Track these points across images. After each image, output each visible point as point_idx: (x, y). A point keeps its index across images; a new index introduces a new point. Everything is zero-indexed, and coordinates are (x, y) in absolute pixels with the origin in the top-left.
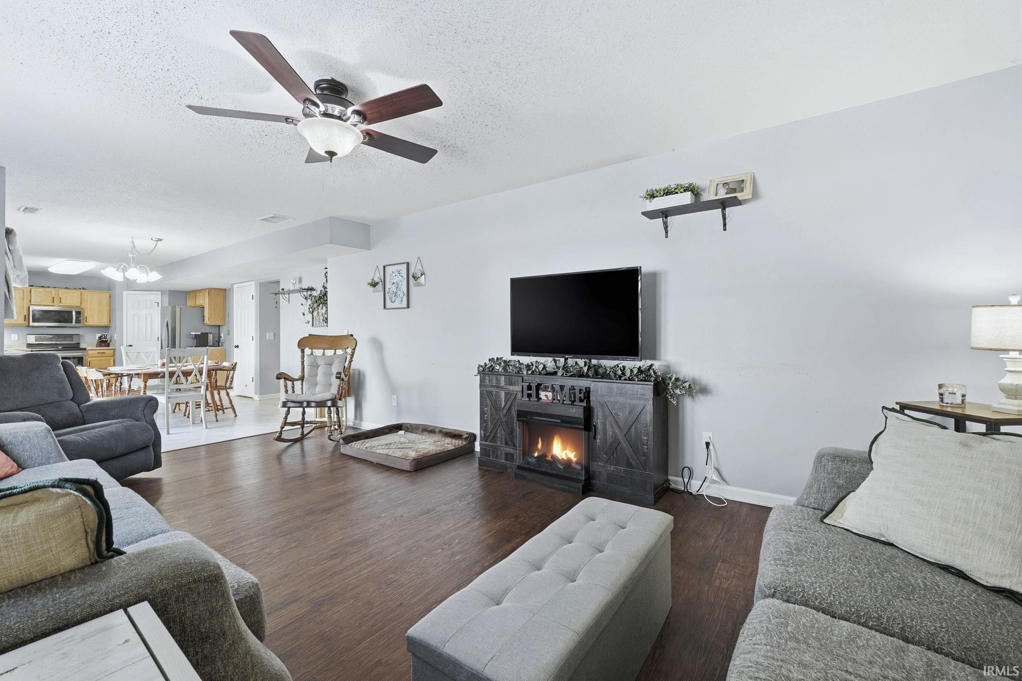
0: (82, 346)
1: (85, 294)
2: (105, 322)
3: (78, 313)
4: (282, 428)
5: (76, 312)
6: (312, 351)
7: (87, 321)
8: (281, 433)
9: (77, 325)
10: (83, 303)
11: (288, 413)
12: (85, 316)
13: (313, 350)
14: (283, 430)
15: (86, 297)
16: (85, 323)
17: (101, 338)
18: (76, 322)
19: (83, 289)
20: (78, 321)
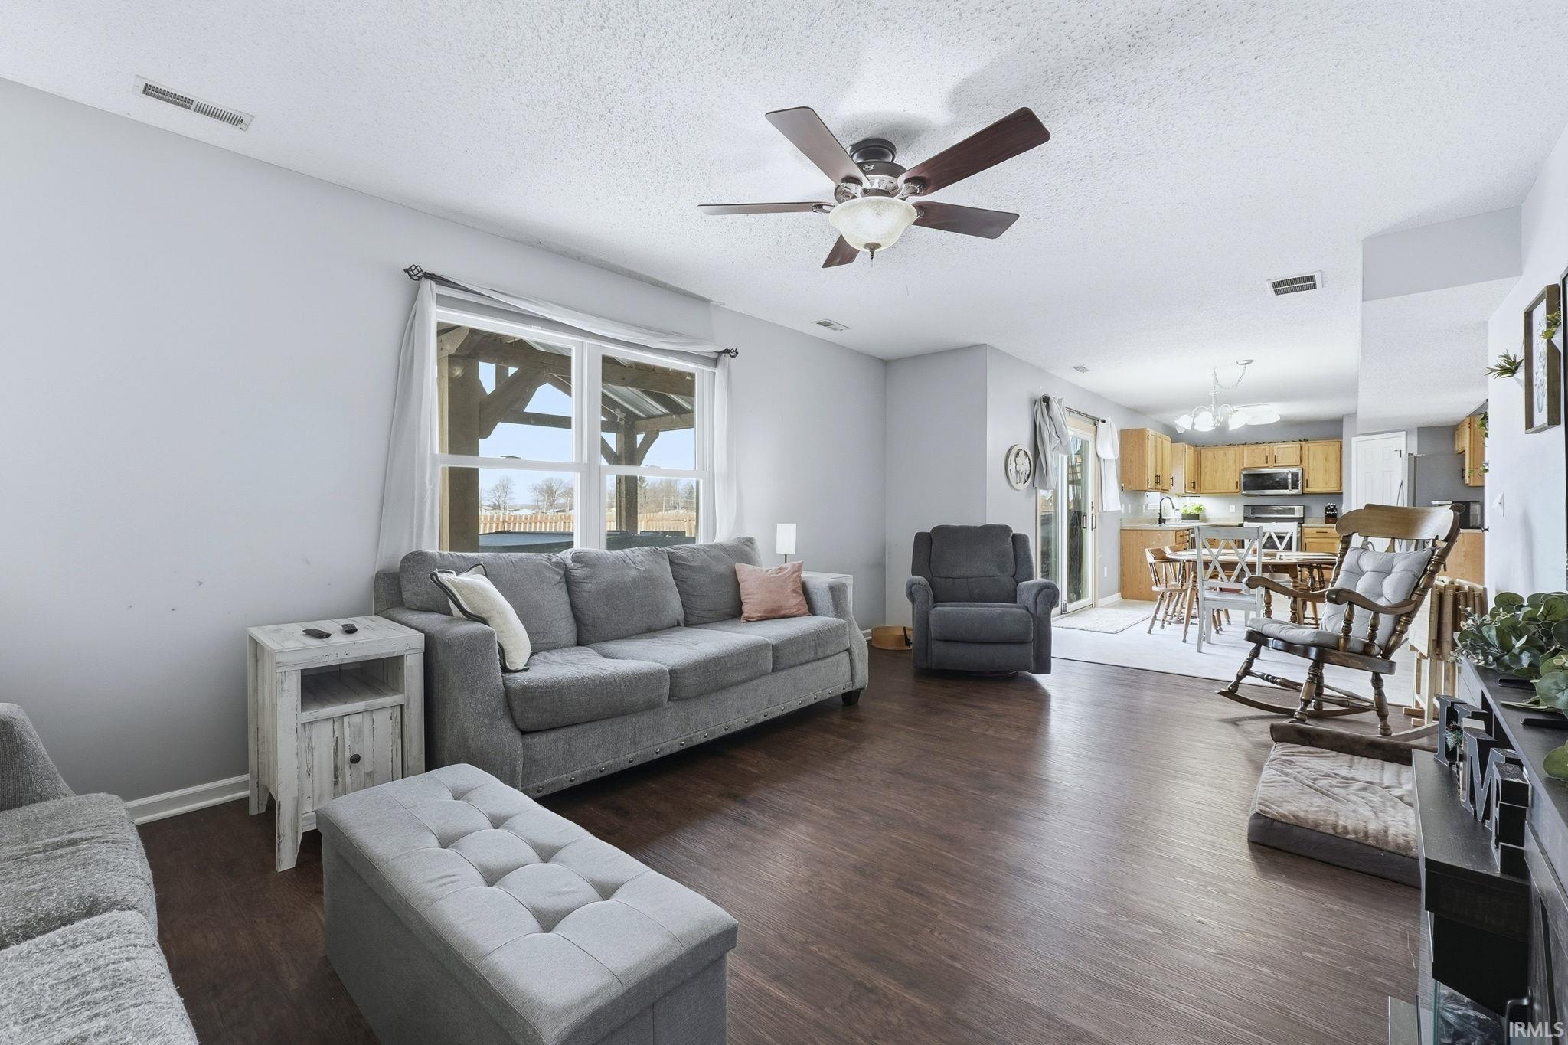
1: (1307, 447)
2: (1332, 487)
3: (1295, 476)
4: (1239, 678)
5: (1293, 474)
6: (1366, 540)
7: (1309, 486)
8: (1236, 685)
9: (1295, 492)
10: (1303, 461)
11: (1255, 654)
12: (1306, 479)
13: (1370, 539)
14: (1242, 681)
15: (1307, 452)
16: (1307, 489)
17: (1327, 511)
18: (1293, 488)
19: (1305, 440)
20: (1295, 487)
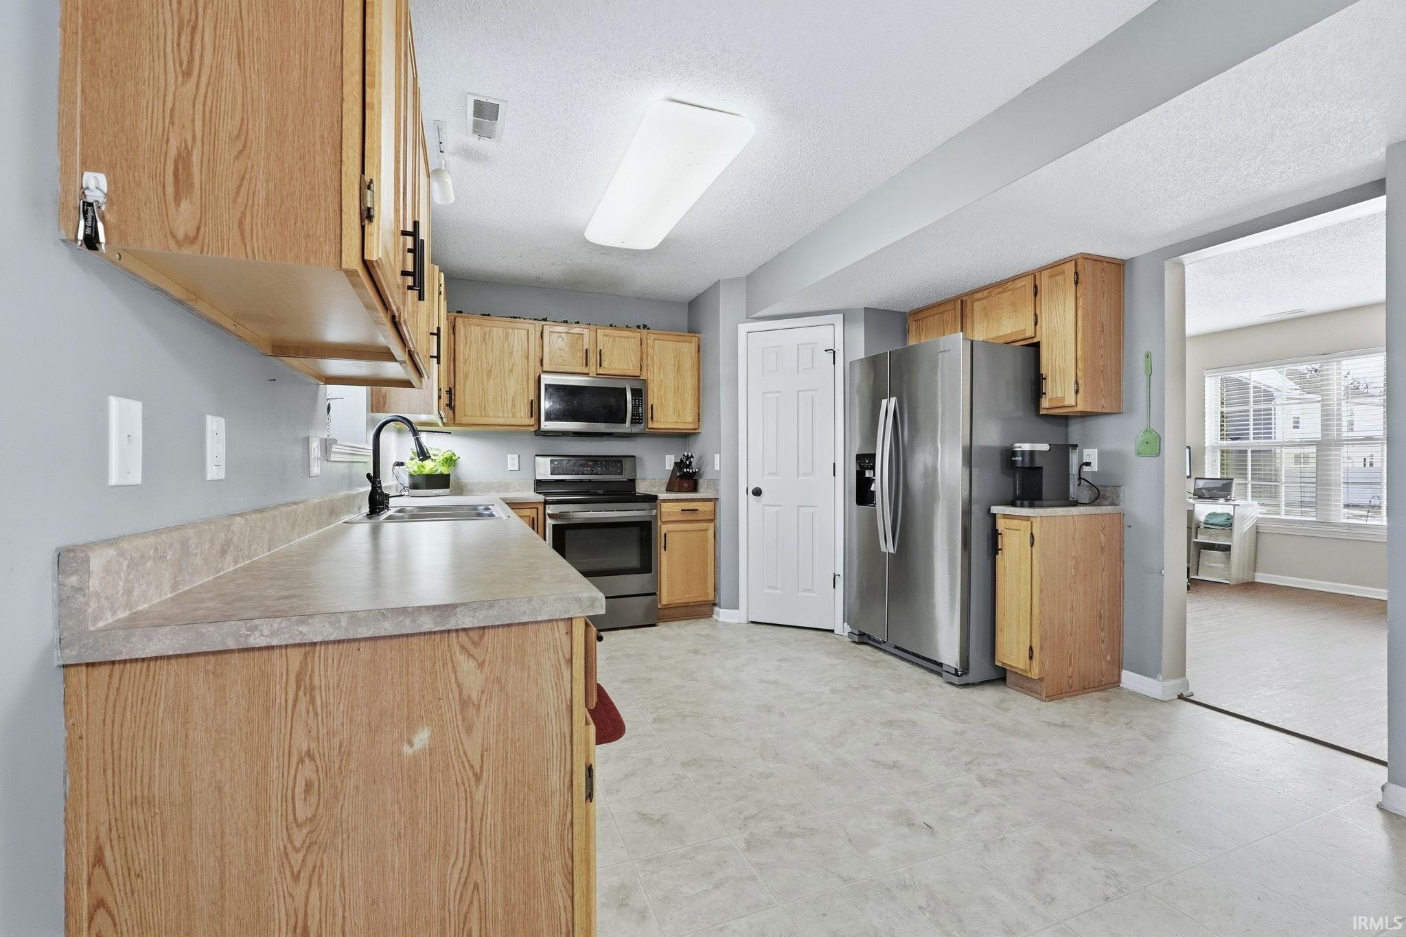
0: (642, 488)
1: (650, 341)
2: (687, 421)
3: (638, 394)
5: (633, 390)
7: (655, 419)
9: (637, 429)
10: (644, 368)
12: (650, 403)
15: (650, 350)
16: (650, 425)
17: (681, 469)
18: (634, 422)
19: (645, 327)
20: (636, 420)
